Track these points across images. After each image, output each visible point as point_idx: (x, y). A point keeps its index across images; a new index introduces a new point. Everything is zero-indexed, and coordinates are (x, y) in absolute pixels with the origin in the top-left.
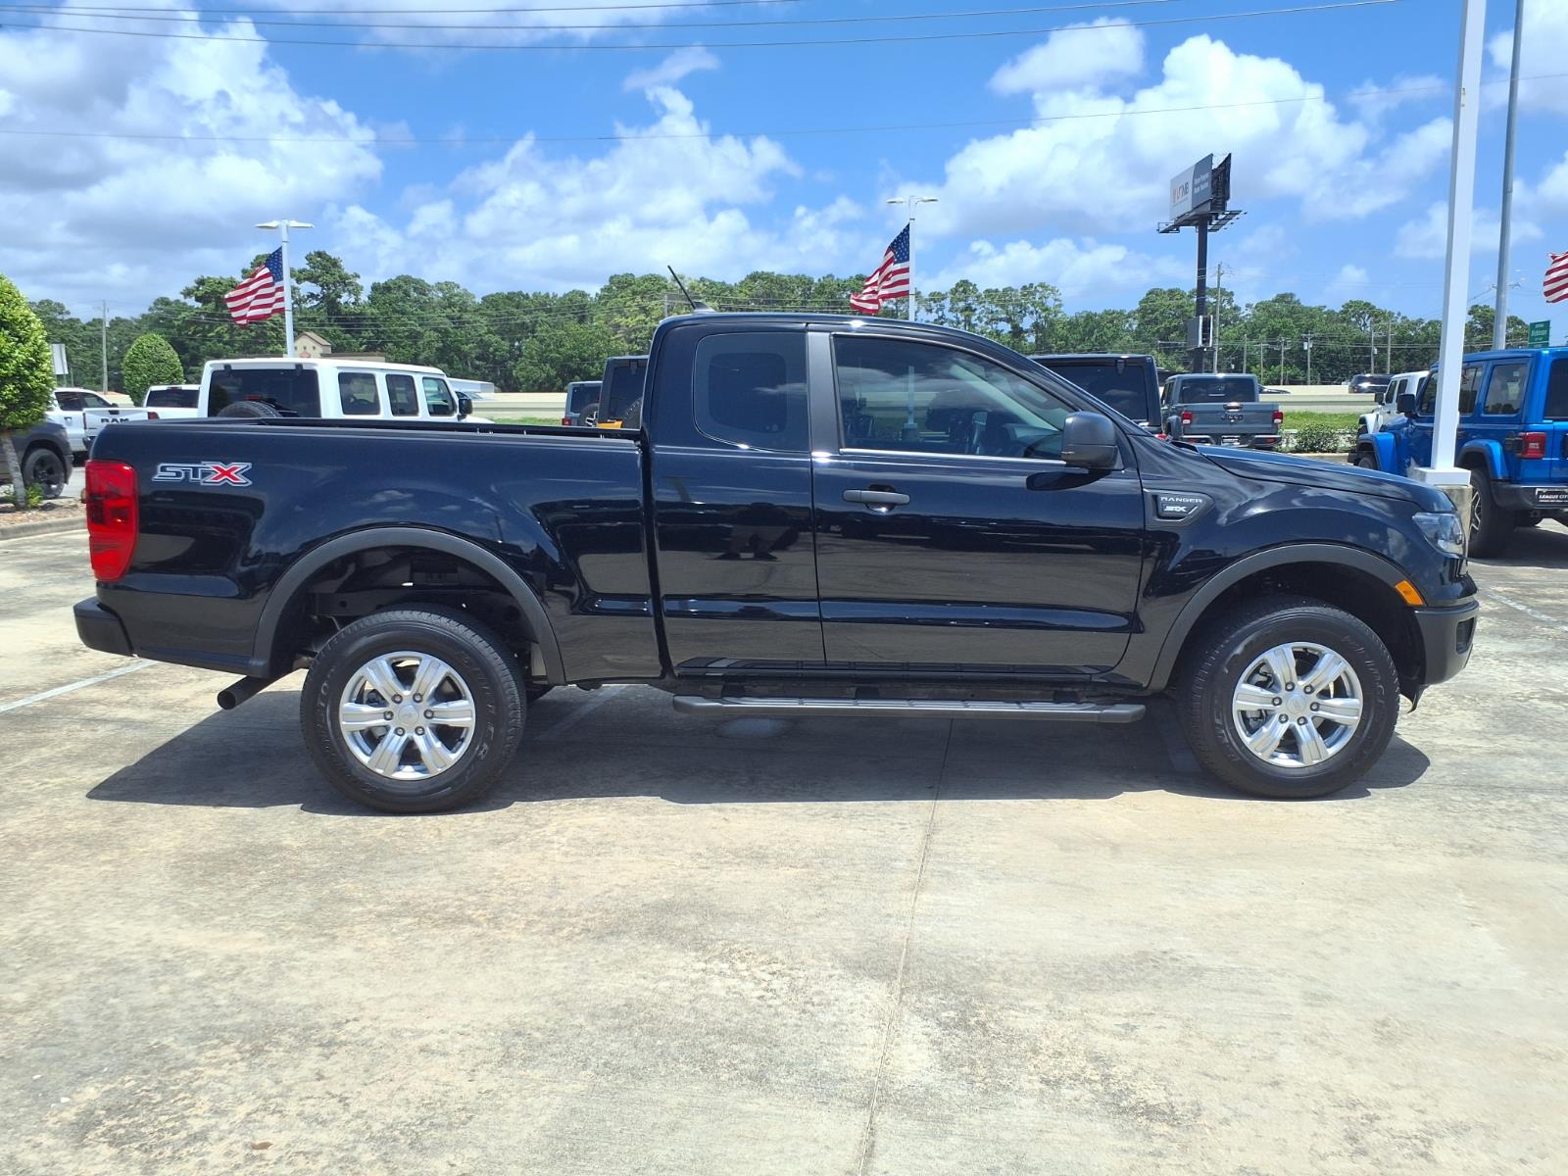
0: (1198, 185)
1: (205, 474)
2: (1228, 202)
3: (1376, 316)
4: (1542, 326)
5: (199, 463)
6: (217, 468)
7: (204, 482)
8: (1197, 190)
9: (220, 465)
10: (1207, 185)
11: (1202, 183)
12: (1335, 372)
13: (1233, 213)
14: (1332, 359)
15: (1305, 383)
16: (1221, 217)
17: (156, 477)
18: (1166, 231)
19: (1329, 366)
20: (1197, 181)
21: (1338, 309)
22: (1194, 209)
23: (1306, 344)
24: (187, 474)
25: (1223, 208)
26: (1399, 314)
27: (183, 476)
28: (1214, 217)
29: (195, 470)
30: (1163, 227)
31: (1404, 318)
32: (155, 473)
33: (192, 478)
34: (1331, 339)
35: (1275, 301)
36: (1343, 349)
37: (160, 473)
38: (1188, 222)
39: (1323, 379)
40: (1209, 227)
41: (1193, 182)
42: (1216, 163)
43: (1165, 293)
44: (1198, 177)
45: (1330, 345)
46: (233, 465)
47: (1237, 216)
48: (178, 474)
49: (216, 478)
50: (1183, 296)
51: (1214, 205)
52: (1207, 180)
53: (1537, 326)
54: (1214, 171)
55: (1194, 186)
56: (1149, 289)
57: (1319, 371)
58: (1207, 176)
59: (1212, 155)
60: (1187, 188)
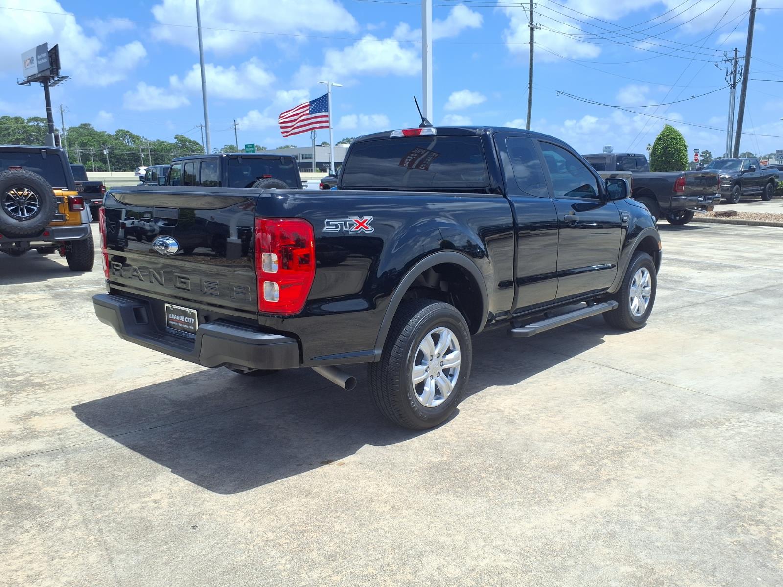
0: (40, 59)
1: (351, 226)
2: (60, 71)
3: (133, 138)
4: (251, 146)
5: (347, 218)
6: (356, 221)
7: (351, 231)
8: (40, 62)
9: (357, 218)
10: (46, 60)
11: (43, 58)
12: (120, 165)
13: (63, 78)
14: (118, 159)
15: (106, 171)
16: (56, 79)
17: (325, 230)
18: (23, 84)
19: (116, 162)
20: (39, 57)
21: (113, 133)
22: (39, 73)
23: (104, 150)
24: (341, 226)
25: (57, 74)
26: (143, 137)
27: (339, 228)
28: (51, 78)
29: (345, 222)
30: (21, 81)
31: (146, 139)
32: (324, 227)
33: (344, 229)
34: (116, 149)
35: (80, 127)
36: (123, 154)
37: (327, 227)
38: (36, 80)
39: (115, 169)
40: (49, 84)
41: (37, 57)
42: (50, 47)
43: (11, 119)
44: (40, 55)
45: (116, 151)
46: (364, 218)
47: (66, 79)
48: (337, 226)
49: (357, 228)
50: (23, 121)
51: (52, 72)
52: (46, 57)
53: (248, 146)
54: (49, 52)
55: (38, 60)
56: (2, 116)
57: (113, 165)
58: (45, 55)
59: (47, 43)
60: (33, 60)
